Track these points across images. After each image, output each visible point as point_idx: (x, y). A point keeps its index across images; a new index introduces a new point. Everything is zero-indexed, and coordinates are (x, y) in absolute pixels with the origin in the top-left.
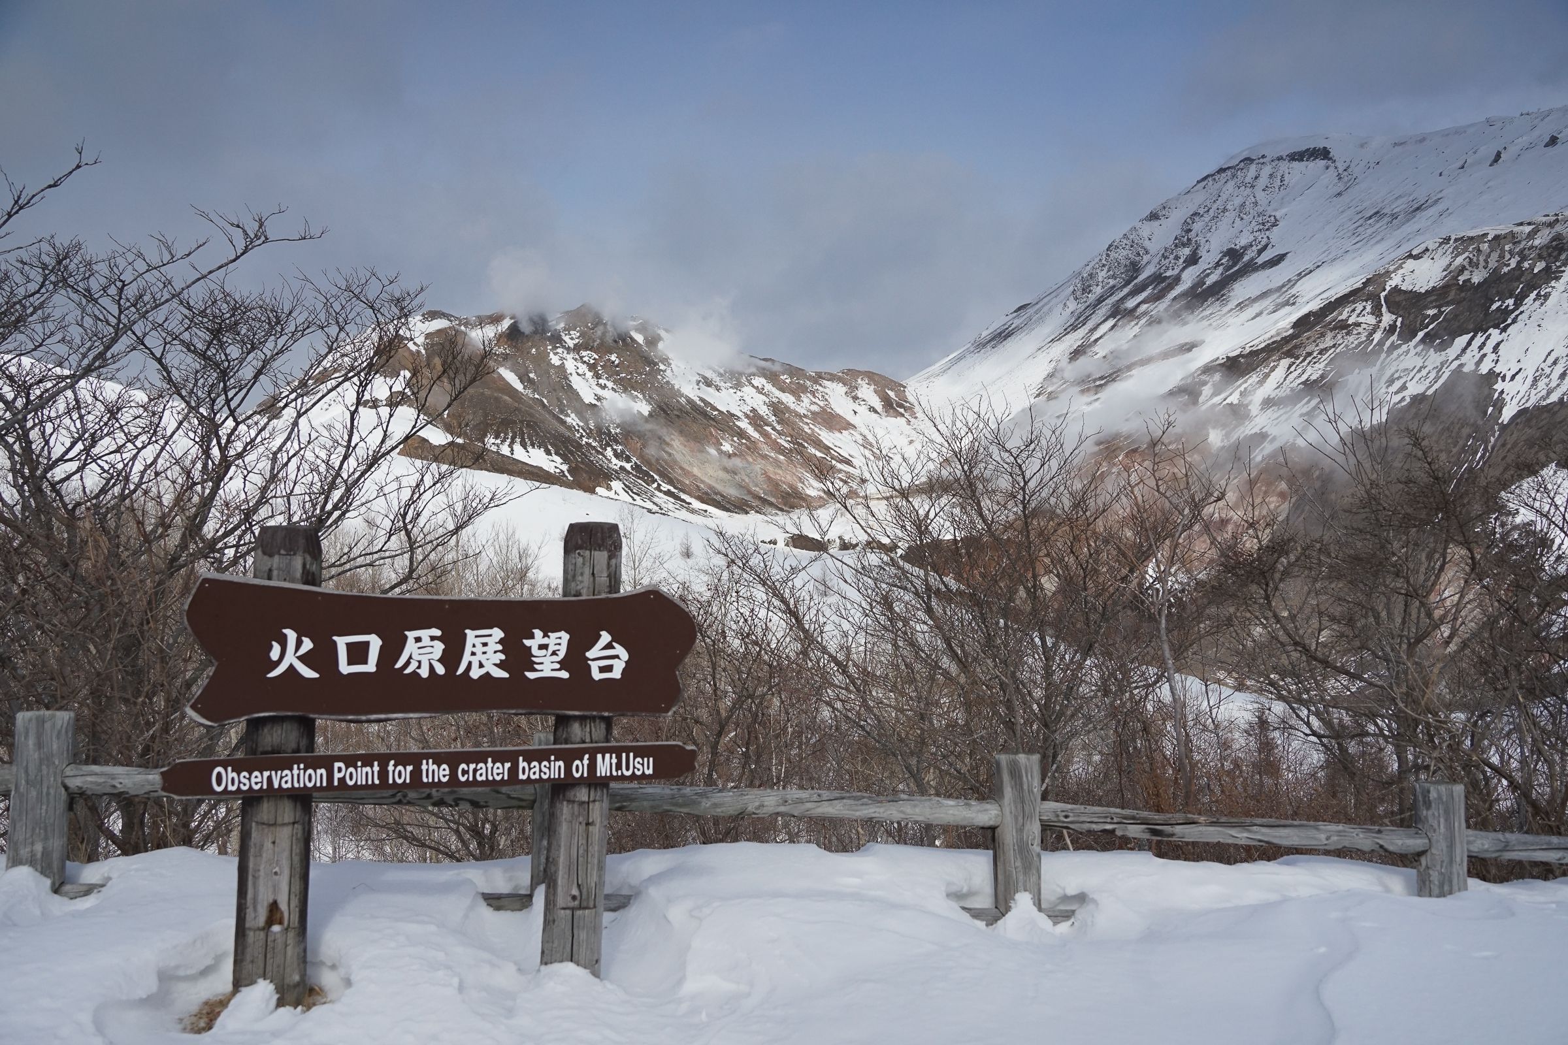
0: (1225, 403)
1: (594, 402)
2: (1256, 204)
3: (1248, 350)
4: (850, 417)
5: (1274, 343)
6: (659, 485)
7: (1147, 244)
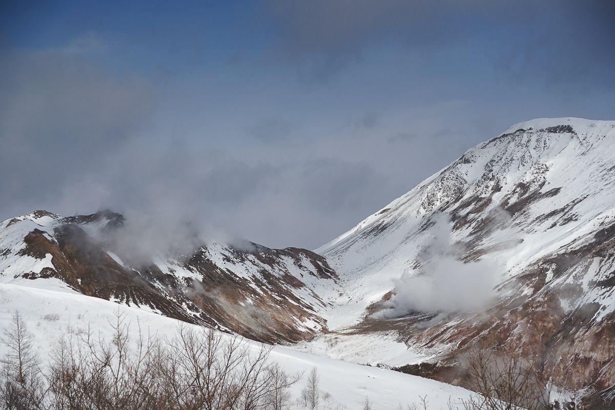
0: (565, 283)
1: (169, 273)
2: (531, 157)
3: (569, 250)
4: (299, 278)
5: (585, 246)
6: (219, 327)
7: (465, 177)
